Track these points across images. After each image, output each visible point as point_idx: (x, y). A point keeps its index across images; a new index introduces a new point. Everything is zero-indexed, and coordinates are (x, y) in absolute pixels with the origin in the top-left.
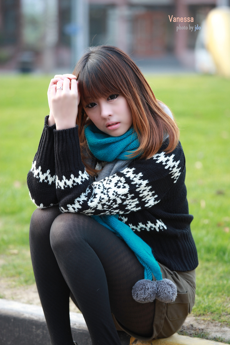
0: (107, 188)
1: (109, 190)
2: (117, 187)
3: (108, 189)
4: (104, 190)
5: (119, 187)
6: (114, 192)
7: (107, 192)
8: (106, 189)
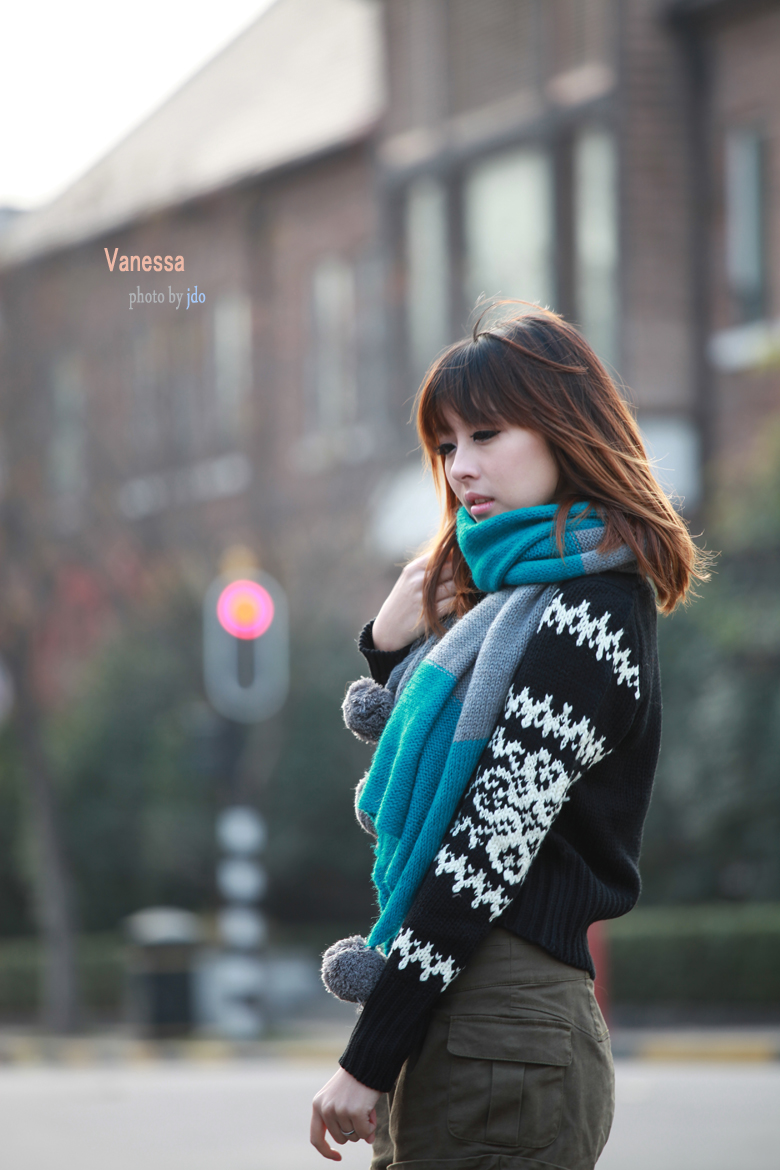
0: (527, 807)
1: (534, 808)
2: (542, 787)
3: (531, 809)
4: (524, 816)
5: (546, 785)
6: (546, 805)
7: (534, 817)
8: (526, 812)
